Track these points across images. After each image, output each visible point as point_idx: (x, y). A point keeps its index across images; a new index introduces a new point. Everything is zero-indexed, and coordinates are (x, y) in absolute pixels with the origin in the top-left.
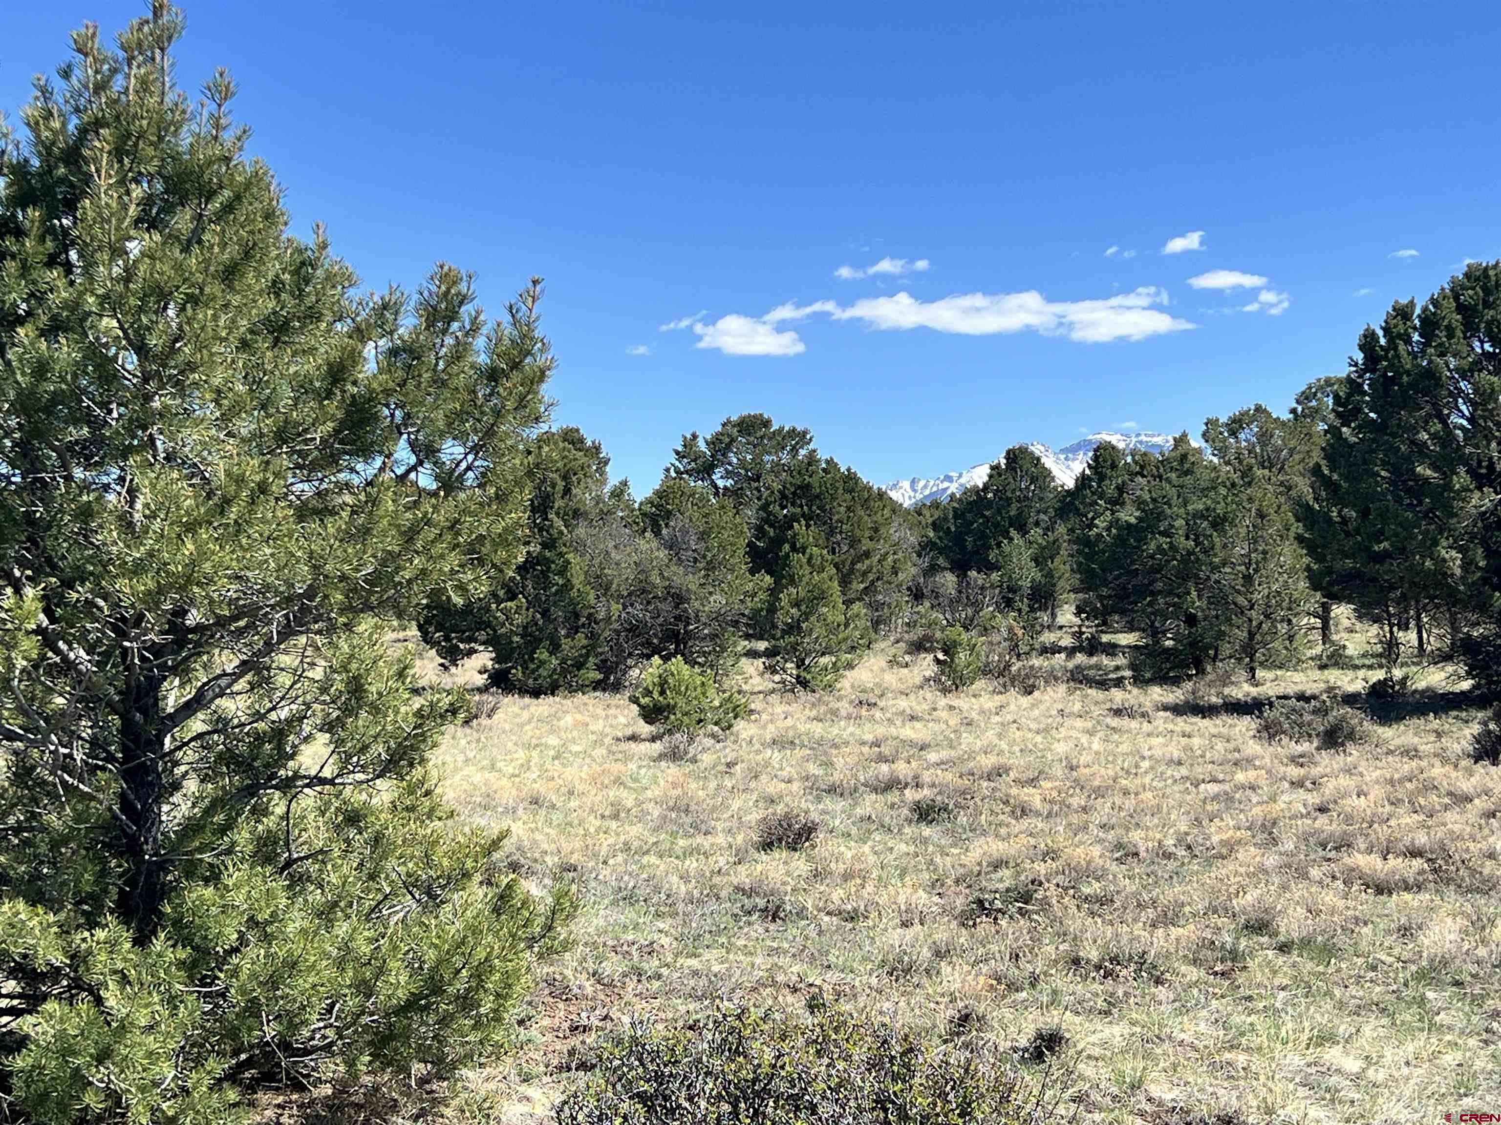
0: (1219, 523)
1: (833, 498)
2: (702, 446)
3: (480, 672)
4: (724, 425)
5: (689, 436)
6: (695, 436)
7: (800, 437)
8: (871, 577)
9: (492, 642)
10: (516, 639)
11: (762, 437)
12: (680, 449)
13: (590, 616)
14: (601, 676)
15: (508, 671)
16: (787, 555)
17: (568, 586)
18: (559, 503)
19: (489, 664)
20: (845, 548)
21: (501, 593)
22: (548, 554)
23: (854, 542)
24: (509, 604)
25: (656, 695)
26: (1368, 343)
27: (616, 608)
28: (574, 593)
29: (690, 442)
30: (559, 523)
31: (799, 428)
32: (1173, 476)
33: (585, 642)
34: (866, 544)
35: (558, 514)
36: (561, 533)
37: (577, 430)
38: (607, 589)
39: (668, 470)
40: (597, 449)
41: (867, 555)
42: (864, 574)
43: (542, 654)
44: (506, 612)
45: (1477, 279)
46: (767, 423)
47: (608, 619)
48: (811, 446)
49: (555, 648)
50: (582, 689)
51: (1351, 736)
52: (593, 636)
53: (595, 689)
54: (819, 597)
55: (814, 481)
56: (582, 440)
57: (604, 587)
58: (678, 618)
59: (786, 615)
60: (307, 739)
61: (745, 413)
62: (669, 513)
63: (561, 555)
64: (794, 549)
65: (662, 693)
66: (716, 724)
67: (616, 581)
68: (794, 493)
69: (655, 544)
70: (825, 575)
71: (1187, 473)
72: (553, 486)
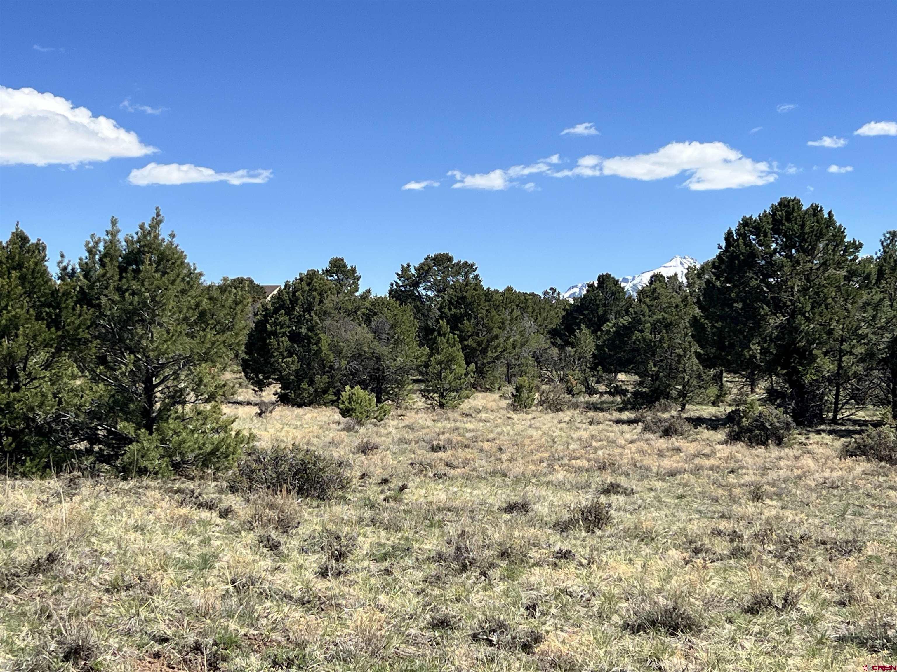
0: (668, 326)
1: (479, 305)
2: (413, 271)
3: (274, 394)
4: (426, 259)
5: (405, 265)
6: (409, 266)
7: (469, 267)
8: (500, 350)
9: (281, 379)
10: (292, 377)
11: (448, 267)
12: (400, 273)
13: (331, 367)
14: (336, 398)
15: (286, 394)
16: (436, 337)
17: (320, 351)
18: (317, 307)
19: (279, 391)
20: (485, 333)
21: (285, 354)
22: (310, 334)
23: (490, 330)
24: (288, 359)
25: (347, 404)
26: (729, 236)
27: (344, 362)
28: (323, 355)
29: (406, 269)
30: (316, 318)
31: (470, 262)
32: (647, 300)
33: (327, 380)
34: (496, 331)
35: (315, 313)
36: (317, 323)
37: (342, 260)
38: (341, 352)
39: (392, 285)
40: (353, 270)
41: (497, 337)
42: (496, 348)
43: (304, 385)
44: (287, 363)
45: (785, 206)
46: (450, 259)
47: (339, 369)
48: (476, 273)
49: (311, 382)
50: (325, 404)
51: (676, 432)
52: (332, 377)
53: (332, 405)
54: (451, 360)
55: (468, 295)
56: (345, 266)
57: (338, 352)
58: (378, 369)
59: (435, 369)
60: (188, 394)
61: (438, 253)
62: (375, 314)
63: (317, 334)
64: (440, 334)
65: (350, 403)
66: (375, 418)
67: (345, 349)
68: (457, 302)
69: (366, 329)
70: (455, 348)
71: (656, 298)
72: (314, 298)
